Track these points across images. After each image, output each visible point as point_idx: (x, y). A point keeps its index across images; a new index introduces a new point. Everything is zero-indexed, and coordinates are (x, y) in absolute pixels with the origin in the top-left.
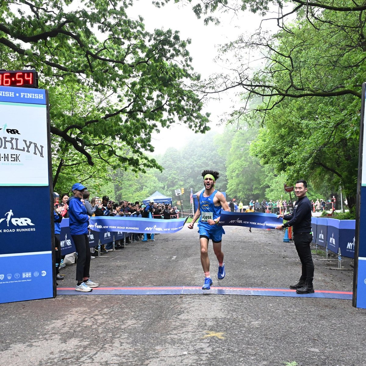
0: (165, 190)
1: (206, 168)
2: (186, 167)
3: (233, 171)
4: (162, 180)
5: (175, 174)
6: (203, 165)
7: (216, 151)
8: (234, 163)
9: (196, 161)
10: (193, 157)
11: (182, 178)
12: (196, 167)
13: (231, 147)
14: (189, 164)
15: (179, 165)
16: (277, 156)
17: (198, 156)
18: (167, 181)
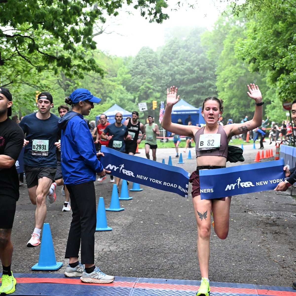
0: (136, 103)
1: (191, 75)
2: (165, 74)
3: (224, 80)
4: (133, 90)
5: (149, 83)
6: (187, 72)
7: (204, 54)
8: (226, 70)
9: (177, 66)
10: (173, 61)
11: (160, 89)
12: (177, 74)
13: (223, 50)
14: (169, 70)
15: (155, 70)
16: (269, 60)
17: (181, 60)
18: (138, 91)
